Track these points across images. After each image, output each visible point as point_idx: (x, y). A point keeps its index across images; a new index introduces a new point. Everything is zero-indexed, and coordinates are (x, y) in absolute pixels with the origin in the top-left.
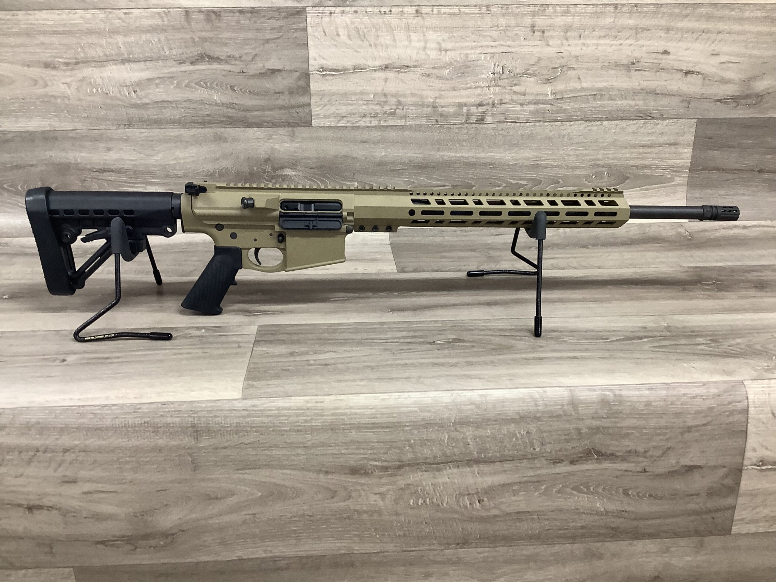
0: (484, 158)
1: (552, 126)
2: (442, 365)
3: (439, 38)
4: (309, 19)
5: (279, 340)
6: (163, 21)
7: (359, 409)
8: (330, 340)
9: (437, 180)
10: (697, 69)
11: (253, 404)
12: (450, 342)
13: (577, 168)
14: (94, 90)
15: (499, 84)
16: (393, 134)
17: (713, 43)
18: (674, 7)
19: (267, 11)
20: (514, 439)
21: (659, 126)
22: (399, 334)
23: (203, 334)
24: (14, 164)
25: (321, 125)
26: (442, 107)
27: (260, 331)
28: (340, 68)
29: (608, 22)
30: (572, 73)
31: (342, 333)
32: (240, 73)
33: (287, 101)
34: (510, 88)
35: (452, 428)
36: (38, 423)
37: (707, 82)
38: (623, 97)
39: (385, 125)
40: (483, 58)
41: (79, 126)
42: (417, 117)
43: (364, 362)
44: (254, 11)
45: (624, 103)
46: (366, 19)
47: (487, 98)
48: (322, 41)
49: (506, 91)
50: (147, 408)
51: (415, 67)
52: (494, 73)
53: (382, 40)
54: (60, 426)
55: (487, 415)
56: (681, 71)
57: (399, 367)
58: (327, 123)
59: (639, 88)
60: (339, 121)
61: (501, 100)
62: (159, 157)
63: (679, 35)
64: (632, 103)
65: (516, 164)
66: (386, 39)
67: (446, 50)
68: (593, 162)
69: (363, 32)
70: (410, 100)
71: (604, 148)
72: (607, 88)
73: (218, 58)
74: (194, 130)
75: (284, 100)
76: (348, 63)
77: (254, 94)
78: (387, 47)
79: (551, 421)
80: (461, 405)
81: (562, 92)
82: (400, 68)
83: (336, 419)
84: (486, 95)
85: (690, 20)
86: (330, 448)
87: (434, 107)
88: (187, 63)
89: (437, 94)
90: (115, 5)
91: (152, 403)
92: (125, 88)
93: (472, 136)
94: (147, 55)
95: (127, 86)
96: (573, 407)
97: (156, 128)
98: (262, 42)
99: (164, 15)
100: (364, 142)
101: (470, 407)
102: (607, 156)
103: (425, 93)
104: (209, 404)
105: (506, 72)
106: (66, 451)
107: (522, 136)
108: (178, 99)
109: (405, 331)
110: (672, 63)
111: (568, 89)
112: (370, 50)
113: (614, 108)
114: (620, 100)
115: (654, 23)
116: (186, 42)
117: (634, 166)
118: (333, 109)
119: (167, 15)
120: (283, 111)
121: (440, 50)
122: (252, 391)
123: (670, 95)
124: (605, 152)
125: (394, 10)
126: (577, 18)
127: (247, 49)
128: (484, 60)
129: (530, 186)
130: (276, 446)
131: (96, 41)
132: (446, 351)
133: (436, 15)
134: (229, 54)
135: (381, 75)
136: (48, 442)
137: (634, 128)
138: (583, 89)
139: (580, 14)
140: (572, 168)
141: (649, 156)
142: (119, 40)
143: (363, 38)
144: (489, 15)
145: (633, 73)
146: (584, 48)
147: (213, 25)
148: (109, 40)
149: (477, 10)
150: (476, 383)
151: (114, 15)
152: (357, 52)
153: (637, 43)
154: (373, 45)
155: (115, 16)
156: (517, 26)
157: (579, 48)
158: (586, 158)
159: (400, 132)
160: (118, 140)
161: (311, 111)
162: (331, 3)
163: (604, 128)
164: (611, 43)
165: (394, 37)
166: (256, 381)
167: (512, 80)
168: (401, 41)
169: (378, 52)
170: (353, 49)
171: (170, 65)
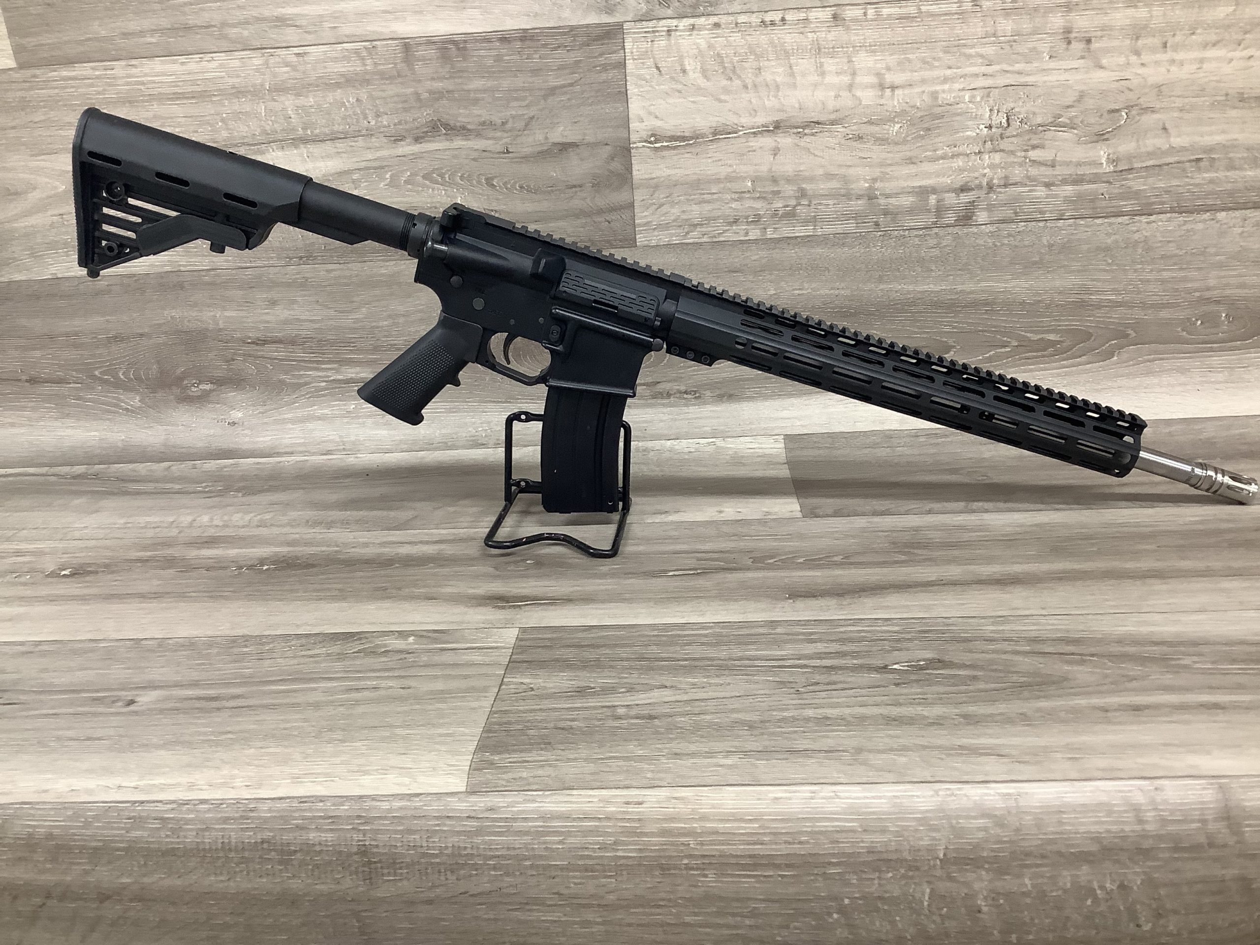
0: (972, 293)
1: (1110, 224)
2: (910, 721)
3: (879, 66)
4: (628, 45)
5: (557, 660)
6: (365, 65)
7: (721, 820)
8: (663, 659)
11: (489, 804)
12: (922, 668)
13: (1164, 306)
15: (1002, 147)
16: (791, 253)
19: (553, 35)
20: (1089, 902)
22: (810, 649)
23: (410, 647)
24: (112, 334)
25: (653, 243)
26: (888, 196)
27: (521, 640)
28: (687, 134)
29: (1223, 15)
30: (1149, 119)
31: (689, 644)
32: (504, 153)
33: (588, 200)
34: (1023, 154)
35: (938, 873)
36: (50, 836)
39: (775, 236)
40: (967, 99)
42: (837, 219)
43: (733, 711)
44: (526, 36)
46: (736, 38)
47: (976, 174)
48: (654, 84)
49: (1016, 160)
50: (270, 810)
51: (832, 123)
52: (990, 127)
53: (767, 76)
54: (94, 844)
55: (1023, 844)
57: (810, 724)
58: (664, 238)
60: (687, 233)
61: (1006, 177)
62: (361, 314)
65: (1039, 301)
66: (775, 72)
67: (893, 88)
68: (1197, 294)
69: (731, 62)
70: (824, 187)
71: (1220, 266)
72: (1224, 145)
73: (464, 128)
75: (584, 199)
76: (703, 123)
77: (530, 190)
78: (778, 87)
79: (1177, 859)
80: (958, 817)
81: (1130, 158)
82: (804, 128)
83: (672, 844)
84: (974, 169)
86: (658, 911)
87: (871, 198)
88: (408, 141)
89: (877, 172)
90: (279, 42)
91: (281, 799)
93: (947, 250)
94: (337, 128)
96: (1229, 827)
97: (354, 262)
98: (543, 93)
99: (365, 53)
101: (981, 822)
102: (1224, 281)
103: (852, 171)
104: (397, 804)
105: (1015, 123)
106: (104, 897)
107: (1051, 246)
109: (820, 641)
111: (1143, 150)
112: (744, 95)
113: (1240, 185)
114: (1251, 169)
116: (405, 101)
118: (676, 211)
119: (370, 54)
120: (584, 220)
121: (882, 87)
122: (488, 775)
124: (1223, 273)
125: (791, 16)
127: (515, 109)
128: (970, 102)
129: (1068, 344)
130: (539, 902)
131: (247, 108)
132: (916, 689)
133: (872, 20)
134: (483, 119)
135: (767, 141)
136: (69, 878)
138: (1172, 150)
140: (1152, 306)
142: (287, 103)
143: (731, 75)
144: (979, 15)
146: (1173, 69)
147: (453, 67)
148: (271, 104)
149: (954, 7)
150: (991, 766)
151: (277, 59)
152: (720, 101)
154: (750, 86)
155: (280, 60)
156: (1034, 32)
157: (1163, 70)
158: (1182, 286)
159: (804, 249)
160: (288, 285)
161: (633, 218)
162: (669, 12)
163: (1218, 225)
164: (1230, 55)
165: (791, 67)
166: (500, 753)
167: (1027, 137)
168: (804, 75)
169: (759, 97)
170: (712, 96)
171: (377, 145)
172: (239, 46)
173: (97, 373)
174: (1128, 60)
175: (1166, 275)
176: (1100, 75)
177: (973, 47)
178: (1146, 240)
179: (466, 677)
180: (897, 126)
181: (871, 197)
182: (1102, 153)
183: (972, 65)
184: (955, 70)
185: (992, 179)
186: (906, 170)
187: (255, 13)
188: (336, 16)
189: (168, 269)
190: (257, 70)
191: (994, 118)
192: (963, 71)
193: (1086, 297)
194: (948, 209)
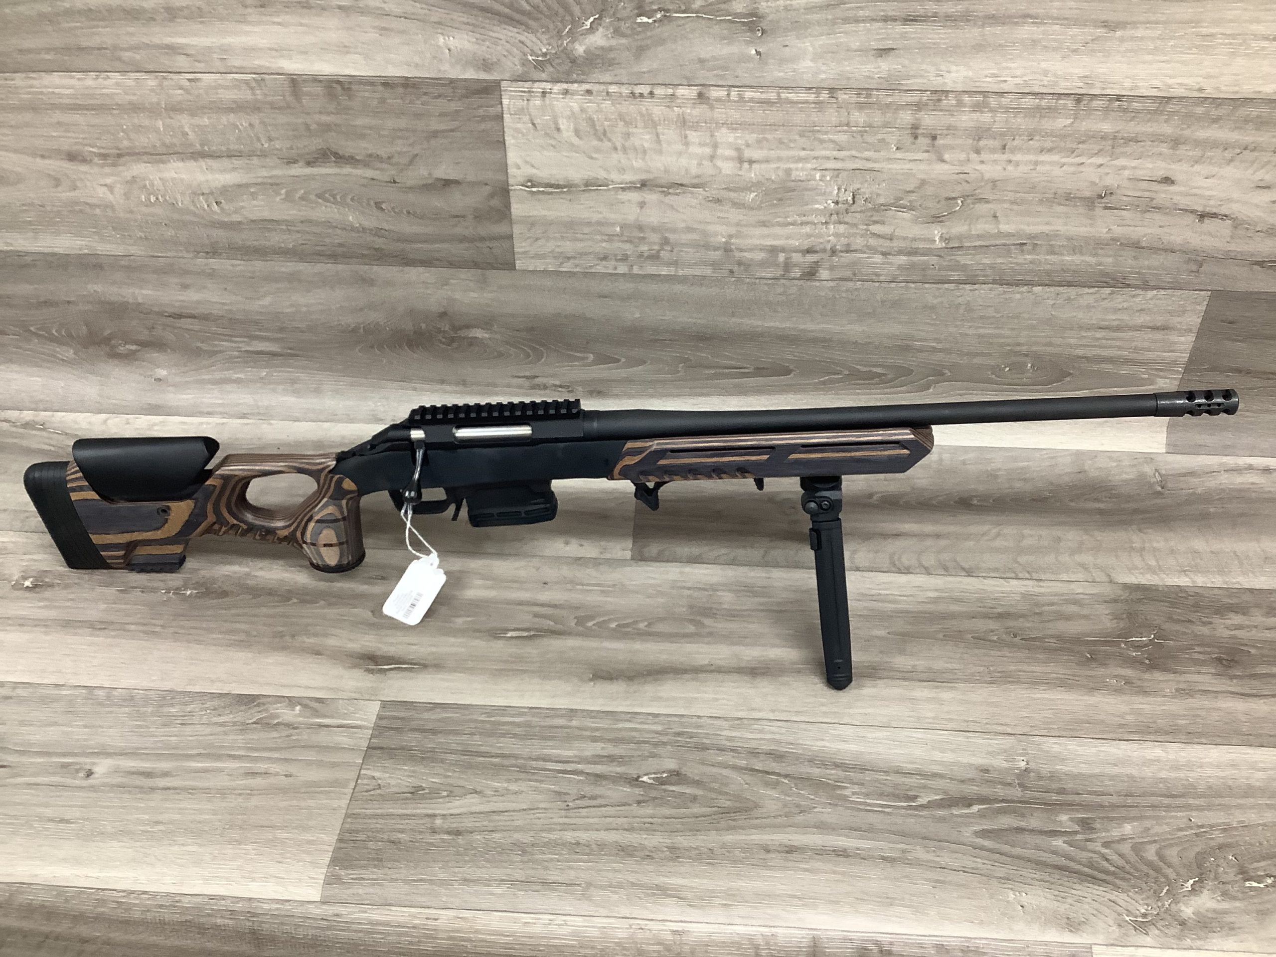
0: (812, 331)
1: (938, 289)
2: (632, 852)
3: (740, 141)
4: (505, 102)
5: (404, 748)
6: (254, 94)
8: (481, 755)
9: (731, 359)
10: (1224, 210)
11: (336, 912)
12: (662, 782)
13: (977, 355)
14: (153, 199)
15: (846, 220)
16: (653, 288)
17: (1262, 167)
18: (1197, 105)
19: (432, 85)
21: (1137, 300)
22: (591, 749)
23: (296, 720)
24: (42, 299)
25: (531, 268)
26: (741, 250)
27: (381, 718)
28: (561, 183)
29: (1061, 126)
30: (982, 208)
32: (390, 182)
33: (471, 229)
34: (865, 227)
37: (1241, 232)
38: (1074, 250)
39: (640, 272)
40: (818, 178)
41: (134, 250)
42: (696, 264)
44: (408, 84)
45: (1077, 259)
46: (607, 105)
47: (821, 240)
48: (530, 137)
49: (858, 231)
51: (694, 186)
52: (837, 203)
53: (636, 141)
54: (72, 913)
56: (1193, 212)
57: (566, 850)
58: (540, 265)
59: (1108, 236)
60: (562, 263)
61: (848, 245)
62: (267, 301)
63: (1197, 152)
64: (1092, 260)
65: (870, 342)
66: (643, 138)
67: (751, 162)
68: (1009, 348)
69: (602, 125)
70: (685, 238)
71: (1032, 328)
72: (1047, 235)
73: (352, 158)
74: (319, 265)
75: (467, 228)
76: (576, 175)
77: (415, 215)
78: (645, 152)
80: (642, 943)
81: (960, 237)
82: (668, 188)
83: (456, 945)
84: (820, 236)
85: (1221, 127)
87: (726, 251)
88: (300, 164)
89: (732, 230)
90: (170, 67)
91: (196, 895)
92: (201, 198)
93: (792, 297)
94: (232, 147)
95: (203, 194)
97: (256, 260)
98: (426, 134)
99: (254, 84)
100: (606, 297)
101: (656, 948)
102: (1033, 340)
103: (711, 228)
105: (860, 202)
107: (883, 302)
108: (289, 218)
109: (602, 740)
110: (1177, 199)
111: (973, 232)
112: (615, 155)
113: (1058, 267)
114: (1069, 255)
115: (1151, 130)
116: (296, 130)
117: (1083, 358)
118: (550, 246)
119: (259, 85)
120: (467, 245)
121: (741, 160)
122: (336, 890)
123: (1166, 250)
124: (1033, 334)
125: (659, 91)
126: (1000, 117)
127: (399, 146)
128: (820, 180)
129: (891, 376)
131: (147, 122)
132: (650, 810)
133: (735, 102)
134: (370, 152)
135: (635, 196)
137: (1090, 300)
138: (1001, 234)
139: (1007, 110)
140: (968, 354)
141: (1114, 343)
142: (184, 122)
143: (602, 137)
144: (835, 106)
145: (1099, 211)
146: (1010, 168)
147: (339, 104)
148: (168, 121)
149: (812, 97)
151: (171, 83)
152: (592, 158)
153: (1113, 162)
154: (619, 148)
155: (173, 83)
156: (886, 125)
157: (999, 168)
158: (995, 340)
159: (667, 285)
160: (198, 274)
161: (513, 246)
162: (544, 76)
163: (1033, 297)
164: (1064, 160)
165: (657, 135)
166: (346, 869)
167: (869, 214)
168: (669, 143)
169: (629, 159)
170: (584, 153)
171: (271, 164)
172: (132, 68)
173: (32, 329)
174: (968, 156)
175: (982, 331)
176: (941, 168)
177: (826, 133)
178: (968, 303)
179: (334, 765)
180: (753, 195)
181: (727, 249)
182: (936, 232)
183: (825, 149)
184: (808, 152)
185: (835, 246)
186: (758, 231)
187: (146, 40)
188: (224, 49)
189: (86, 251)
191: (841, 195)
192: (816, 153)
193: (910, 343)
194: (795, 265)
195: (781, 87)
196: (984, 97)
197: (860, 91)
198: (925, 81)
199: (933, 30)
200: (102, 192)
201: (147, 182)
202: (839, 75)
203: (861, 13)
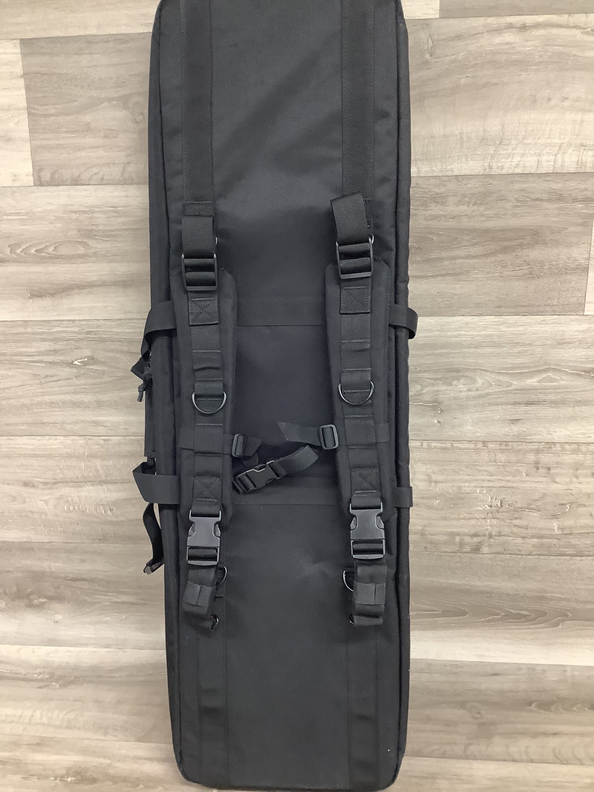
172: (71, 434)
174: (571, 480)
175: (590, 587)
176: (555, 487)
177: (481, 466)
180: (438, 501)
181: (423, 534)
182: (555, 524)
183: (481, 475)
184: (471, 477)
185: (491, 532)
186: (443, 523)
187: (81, 418)
189: (24, 540)
190: (81, 446)
191: (493, 501)
192: (477, 478)
193: (544, 595)
194: (466, 544)
195: (453, 441)
196: (578, 445)
197: (501, 443)
198: (541, 437)
199: (544, 409)
200: (41, 504)
201: (70, 499)
202: (488, 433)
203: (500, 400)
